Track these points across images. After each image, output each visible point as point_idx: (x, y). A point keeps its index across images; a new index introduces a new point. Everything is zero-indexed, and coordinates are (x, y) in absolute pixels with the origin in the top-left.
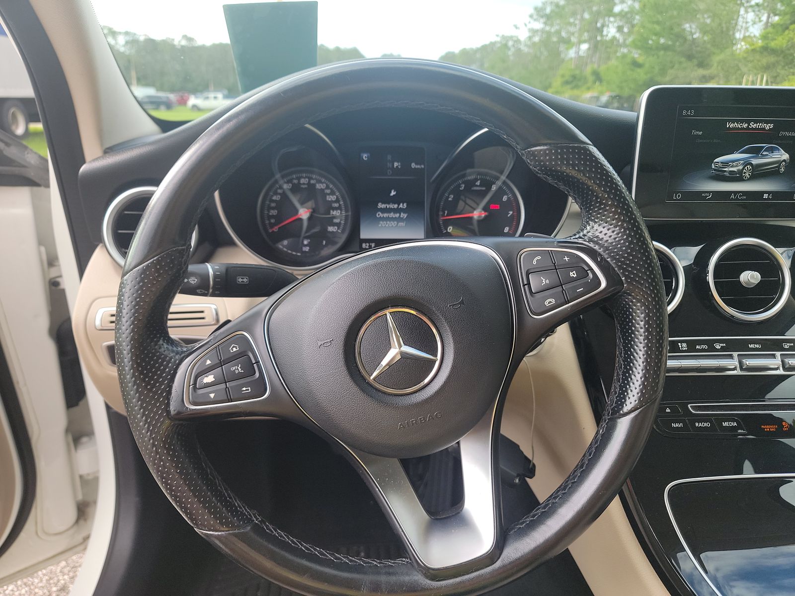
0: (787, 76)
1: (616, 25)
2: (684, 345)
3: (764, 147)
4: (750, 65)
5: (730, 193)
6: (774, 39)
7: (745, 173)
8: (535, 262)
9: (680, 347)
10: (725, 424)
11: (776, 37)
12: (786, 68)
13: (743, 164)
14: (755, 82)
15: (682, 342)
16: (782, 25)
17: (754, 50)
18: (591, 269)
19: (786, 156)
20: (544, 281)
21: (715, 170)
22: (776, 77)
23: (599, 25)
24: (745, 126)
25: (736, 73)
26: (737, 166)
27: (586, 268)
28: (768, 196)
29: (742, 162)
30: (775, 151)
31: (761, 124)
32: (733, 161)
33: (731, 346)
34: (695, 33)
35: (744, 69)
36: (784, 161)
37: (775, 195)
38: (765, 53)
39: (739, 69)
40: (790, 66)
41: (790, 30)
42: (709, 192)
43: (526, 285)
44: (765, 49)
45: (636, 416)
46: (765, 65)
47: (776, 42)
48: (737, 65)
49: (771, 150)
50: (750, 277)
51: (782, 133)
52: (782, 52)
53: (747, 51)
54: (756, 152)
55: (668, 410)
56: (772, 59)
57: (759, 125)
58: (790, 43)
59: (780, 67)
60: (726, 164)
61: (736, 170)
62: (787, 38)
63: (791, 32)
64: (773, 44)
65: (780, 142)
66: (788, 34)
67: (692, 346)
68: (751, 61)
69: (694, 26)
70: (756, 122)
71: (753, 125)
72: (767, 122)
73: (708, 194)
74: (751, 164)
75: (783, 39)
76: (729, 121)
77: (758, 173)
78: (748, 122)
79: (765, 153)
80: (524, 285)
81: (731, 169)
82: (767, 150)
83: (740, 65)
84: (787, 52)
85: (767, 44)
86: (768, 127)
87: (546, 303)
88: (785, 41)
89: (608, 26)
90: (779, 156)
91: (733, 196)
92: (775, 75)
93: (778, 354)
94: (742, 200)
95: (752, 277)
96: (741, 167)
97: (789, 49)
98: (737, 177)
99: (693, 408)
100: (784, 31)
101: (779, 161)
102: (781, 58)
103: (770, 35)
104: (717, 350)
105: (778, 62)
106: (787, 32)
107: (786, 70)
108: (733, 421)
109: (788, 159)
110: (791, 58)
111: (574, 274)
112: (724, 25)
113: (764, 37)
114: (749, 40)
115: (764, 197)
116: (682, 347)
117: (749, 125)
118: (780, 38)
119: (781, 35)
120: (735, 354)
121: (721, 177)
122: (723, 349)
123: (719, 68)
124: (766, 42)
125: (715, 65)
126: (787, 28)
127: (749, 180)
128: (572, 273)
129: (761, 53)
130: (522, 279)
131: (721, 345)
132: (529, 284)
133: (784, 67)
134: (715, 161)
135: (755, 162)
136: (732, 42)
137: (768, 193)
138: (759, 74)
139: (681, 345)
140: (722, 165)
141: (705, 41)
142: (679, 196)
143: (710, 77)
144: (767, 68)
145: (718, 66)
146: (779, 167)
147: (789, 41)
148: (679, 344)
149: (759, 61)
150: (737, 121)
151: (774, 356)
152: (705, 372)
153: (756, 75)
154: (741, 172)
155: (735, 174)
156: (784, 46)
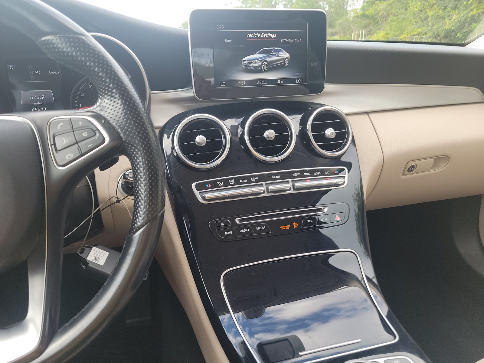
0: (376, 30)
1: (283, 3)
2: (233, 181)
3: (272, 50)
4: (356, 25)
5: (257, 80)
6: (368, 10)
7: (263, 67)
8: (59, 128)
9: (230, 182)
10: (258, 228)
11: (369, 9)
12: (375, 26)
13: (261, 61)
14: (359, 35)
15: (231, 179)
16: (371, 2)
17: (357, 16)
18: (98, 130)
19: (287, 55)
20: (65, 141)
21: (244, 66)
22: (370, 31)
23: (273, 3)
24: (259, 35)
25: (349, 30)
26: (257, 63)
27: (95, 129)
28: (281, 82)
29: (261, 60)
30: (280, 52)
31: (268, 34)
32: (255, 60)
33: (261, 179)
34: (326, 7)
35: (353, 28)
36: (287, 58)
37: (285, 81)
38: (363, 18)
39: (350, 28)
40: (377, 25)
41: (376, 4)
42: (244, 81)
43: (52, 145)
44: (364, 16)
45: (144, 231)
46: (364, 24)
47: (369, 11)
48: (349, 26)
49: (278, 51)
50: (270, 134)
51: (283, 40)
52: (372, 17)
53: (354, 18)
54: (268, 52)
55: (222, 224)
56: (368, 21)
57: (267, 35)
58: (376, 12)
59: (372, 26)
60: (251, 61)
61: (258, 66)
62: (374, 9)
63: (376, 5)
64: (367, 13)
65: (282, 46)
66: (375, 7)
67: (237, 181)
68: (357, 23)
69: (325, 3)
70: (265, 33)
71: (263, 35)
72: (272, 33)
73: (242, 82)
74: (266, 61)
75: (372, 10)
76: (248, 32)
77: (272, 67)
78: (260, 33)
79: (274, 54)
80: (51, 145)
81: (255, 65)
82: (275, 51)
83: (351, 25)
84: (375, 17)
85: (364, 13)
86: (274, 36)
87: (67, 157)
88: (373, 11)
89: (279, 4)
90: (283, 55)
91: (258, 83)
92: (370, 30)
93: (290, 180)
94: (264, 85)
95: (270, 133)
96: (260, 63)
97: (375, 15)
98: (258, 70)
99: (240, 220)
100: (372, 5)
101: (284, 58)
102: (372, 21)
103: (365, 8)
104: (253, 182)
105: (370, 23)
106: (374, 6)
107: (374, 27)
108: (263, 225)
109: (289, 57)
110: (377, 20)
111: (85, 134)
112: (341, 2)
113: (363, 9)
114: (355, 10)
115: (278, 83)
116: (231, 182)
117: (261, 35)
118: (371, 9)
119: (371, 7)
120: (264, 183)
121: (249, 70)
122: (256, 181)
123: (340, 27)
124: (364, 11)
125: (338, 26)
126: (374, 3)
127: (267, 71)
128: (84, 134)
129: (362, 18)
130: (50, 142)
131: (255, 178)
132: (55, 144)
133: (374, 25)
134: (243, 59)
135: (269, 59)
136: (346, 12)
137: (281, 79)
138: (360, 30)
139: (231, 181)
140: (248, 62)
141: (331, 12)
142: (224, 84)
143: (335, 33)
144: (365, 27)
145: (339, 27)
146: (284, 62)
147: (375, 11)
148: (230, 180)
149: (360, 23)
150: (253, 33)
151: (288, 182)
152: (247, 197)
153: (359, 30)
154: (261, 66)
155: (257, 68)
156: (373, 13)
